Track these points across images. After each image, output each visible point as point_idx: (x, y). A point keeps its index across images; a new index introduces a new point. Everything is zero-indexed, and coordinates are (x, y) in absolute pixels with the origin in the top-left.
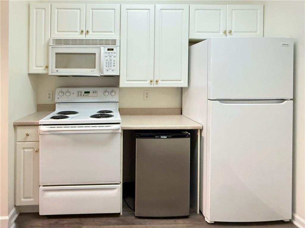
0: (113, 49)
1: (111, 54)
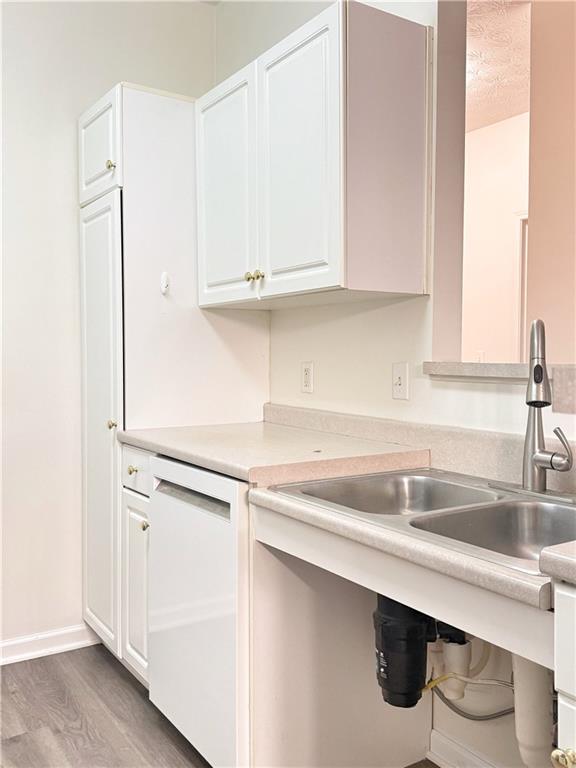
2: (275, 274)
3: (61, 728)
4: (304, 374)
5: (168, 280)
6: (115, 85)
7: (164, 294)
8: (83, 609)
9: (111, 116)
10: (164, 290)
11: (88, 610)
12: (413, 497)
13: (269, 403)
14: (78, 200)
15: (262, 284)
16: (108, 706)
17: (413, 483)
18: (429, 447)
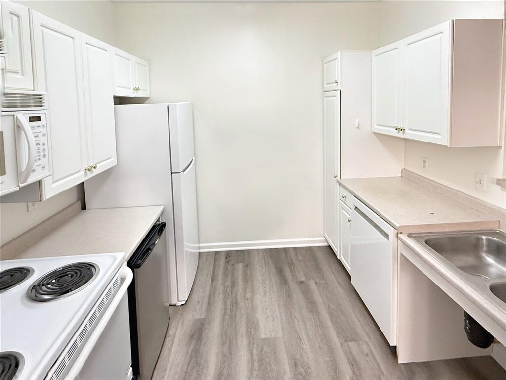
0: (40, 117)
1: (37, 130)
2: (410, 129)
3: (318, 282)
4: (423, 163)
5: (359, 123)
6: (338, 51)
7: (357, 128)
8: (324, 233)
9: (337, 62)
10: (357, 126)
11: (326, 234)
12: (488, 246)
13: (404, 169)
14: (323, 88)
15: (404, 133)
16: (335, 276)
17: (489, 241)
18: (499, 219)
